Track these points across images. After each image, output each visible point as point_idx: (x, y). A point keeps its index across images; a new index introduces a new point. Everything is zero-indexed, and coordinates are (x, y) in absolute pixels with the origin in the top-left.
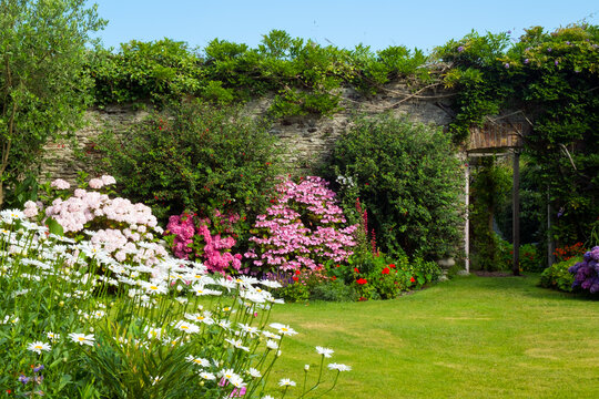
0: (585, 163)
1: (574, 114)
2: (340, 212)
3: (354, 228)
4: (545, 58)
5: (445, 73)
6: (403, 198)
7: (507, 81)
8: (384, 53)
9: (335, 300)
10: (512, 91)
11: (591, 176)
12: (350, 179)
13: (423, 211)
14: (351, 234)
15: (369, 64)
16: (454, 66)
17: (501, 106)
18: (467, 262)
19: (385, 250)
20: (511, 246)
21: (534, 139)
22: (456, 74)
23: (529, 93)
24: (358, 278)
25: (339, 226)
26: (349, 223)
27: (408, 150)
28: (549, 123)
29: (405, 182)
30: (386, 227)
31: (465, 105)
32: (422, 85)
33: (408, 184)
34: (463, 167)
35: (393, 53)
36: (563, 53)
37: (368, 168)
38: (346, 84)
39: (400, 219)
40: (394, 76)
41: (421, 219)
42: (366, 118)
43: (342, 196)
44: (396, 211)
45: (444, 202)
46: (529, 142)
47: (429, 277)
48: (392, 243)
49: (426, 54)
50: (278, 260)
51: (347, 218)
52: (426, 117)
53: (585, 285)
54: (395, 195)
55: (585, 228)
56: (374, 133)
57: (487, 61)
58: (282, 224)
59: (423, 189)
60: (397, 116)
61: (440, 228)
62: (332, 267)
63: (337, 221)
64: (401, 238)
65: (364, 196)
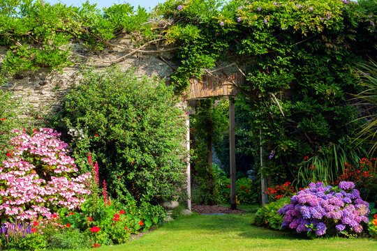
0: (291, 110)
1: (281, 66)
2: (73, 162)
3: (86, 177)
4: (256, 17)
5: (166, 29)
6: (130, 147)
7: (222, 37)
8: (109, 10)
9: (71, 248)
10: (226, 45)
11: (297, 121)
12: (81, 131)
13: (149, 159)
14: (83, 182)
15: (97, 21)
16: (175, 23)
17: (218, 59)
18: (189, 202)
19: (115, 196)
20: (229, 180)
21: (247, 88)
22: (176, 31)
23: (242, 48)
24: (92, 226)
25: (71, 175)
26: (80, 172)
27: (133, 103)
28: (260, 74)
29: (132, 134)
30: (115, 174)
31: (185, 59)
32: (146, 41)
33: (135, 135)
34: (183, 115)
35: (119, 10)
36: (271, 12)
37: (98, 121)
38: (75, 39)
39: (127, 167)
40: (119, 33)
41: (147, 166)
42: (95, 71)
43: (74, 146)
44: (124, 160)
45: (168, 150)
46: (243, 91)
47: (156, 220)
48: (121, 189)
49: (148, 12)
50: (15, 210)
51: (78, 167)
52: (149, 70)
53: (292, 226)
54: (123, 146)
55: (293, 168)
56: (102, 87)
57: (204, 18)
58: (18, 176)
59: (148, 139)
60: (124, 69)
61: (165, 174)
62: (66, 214)
63: (69, 170)
64: (129, 184)
65: (94, 147)
